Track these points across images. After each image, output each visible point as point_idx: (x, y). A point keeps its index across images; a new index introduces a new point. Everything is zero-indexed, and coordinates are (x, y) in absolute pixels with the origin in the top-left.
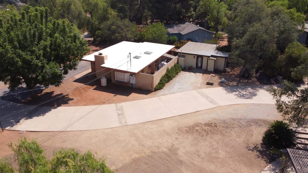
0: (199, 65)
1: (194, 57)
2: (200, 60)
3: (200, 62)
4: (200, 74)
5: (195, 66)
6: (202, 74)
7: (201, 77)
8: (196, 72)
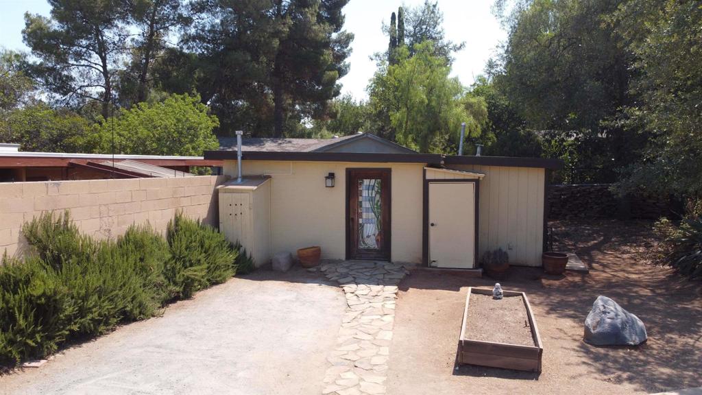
0: (370, 231)
1: (331, 176)
2: (371, 199)
3: (372, 215)
4: (376, 288)
5: (336, 244)
6: (393, 289)
7: (390, 305)
8: (345, 276)
